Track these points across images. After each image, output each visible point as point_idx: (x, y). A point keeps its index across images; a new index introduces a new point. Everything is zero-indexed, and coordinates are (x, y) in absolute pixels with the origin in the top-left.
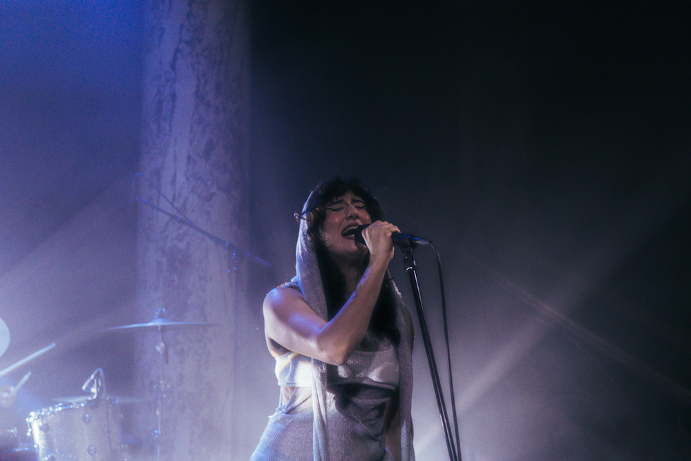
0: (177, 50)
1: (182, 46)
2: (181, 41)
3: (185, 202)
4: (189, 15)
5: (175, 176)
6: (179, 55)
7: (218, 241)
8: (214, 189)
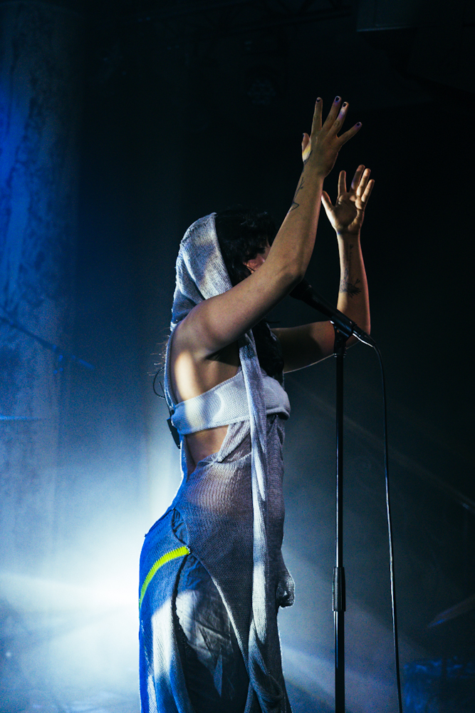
0: (13, 169)
1: (18, 166)
2: (17, 161)
3: (16, 308)
4: (25, 138)
5: (8, 283)
6: (14, 174)
7: (45, 344)
8: (43, 297)
